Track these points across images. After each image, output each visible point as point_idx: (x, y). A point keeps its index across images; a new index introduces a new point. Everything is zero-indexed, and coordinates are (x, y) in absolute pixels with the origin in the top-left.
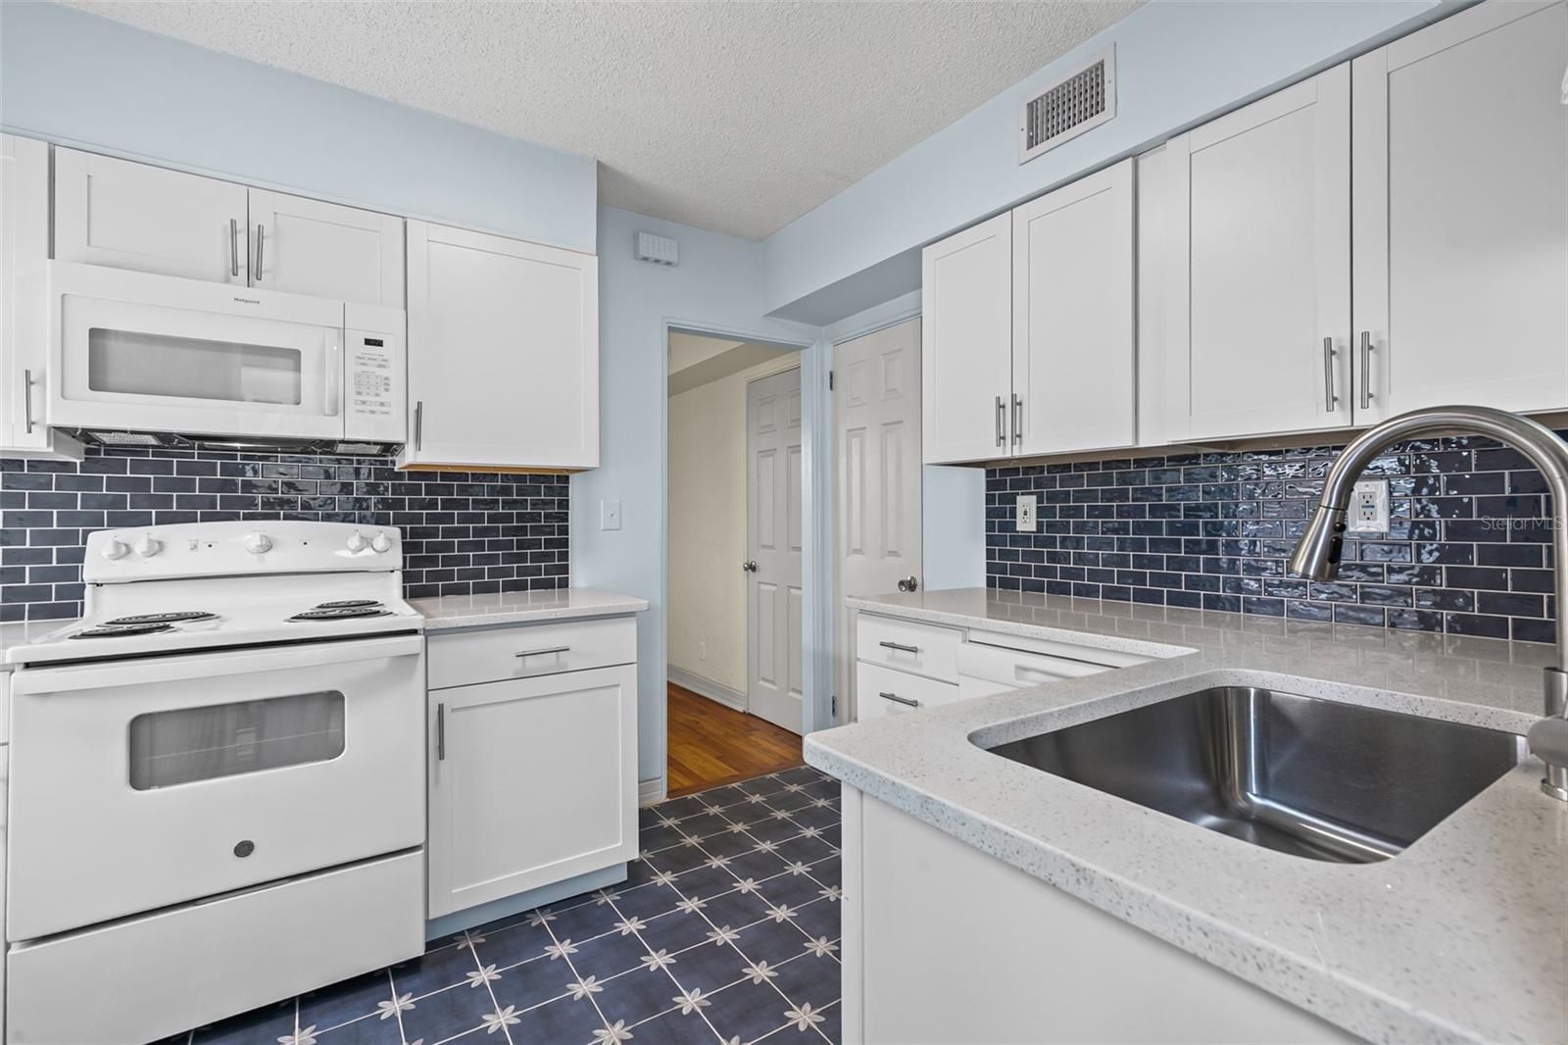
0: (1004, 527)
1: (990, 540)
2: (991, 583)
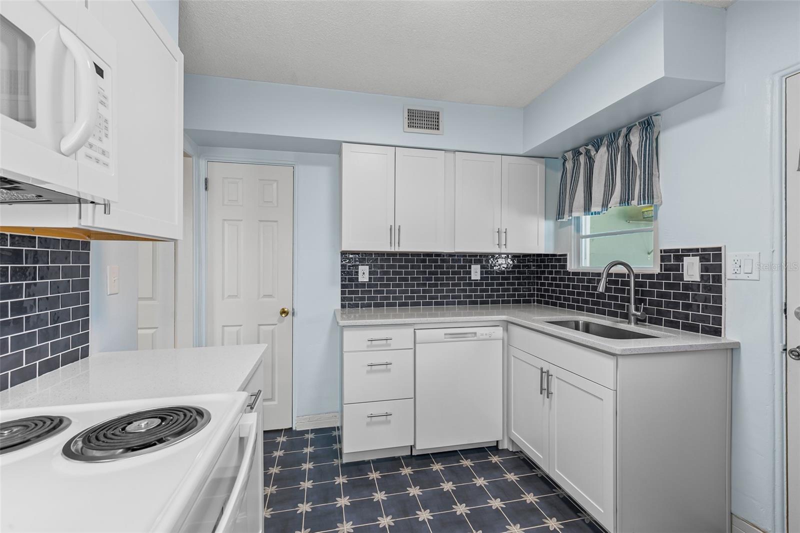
0: (350, 280)
1: (343, 286)
2: (343, 306)
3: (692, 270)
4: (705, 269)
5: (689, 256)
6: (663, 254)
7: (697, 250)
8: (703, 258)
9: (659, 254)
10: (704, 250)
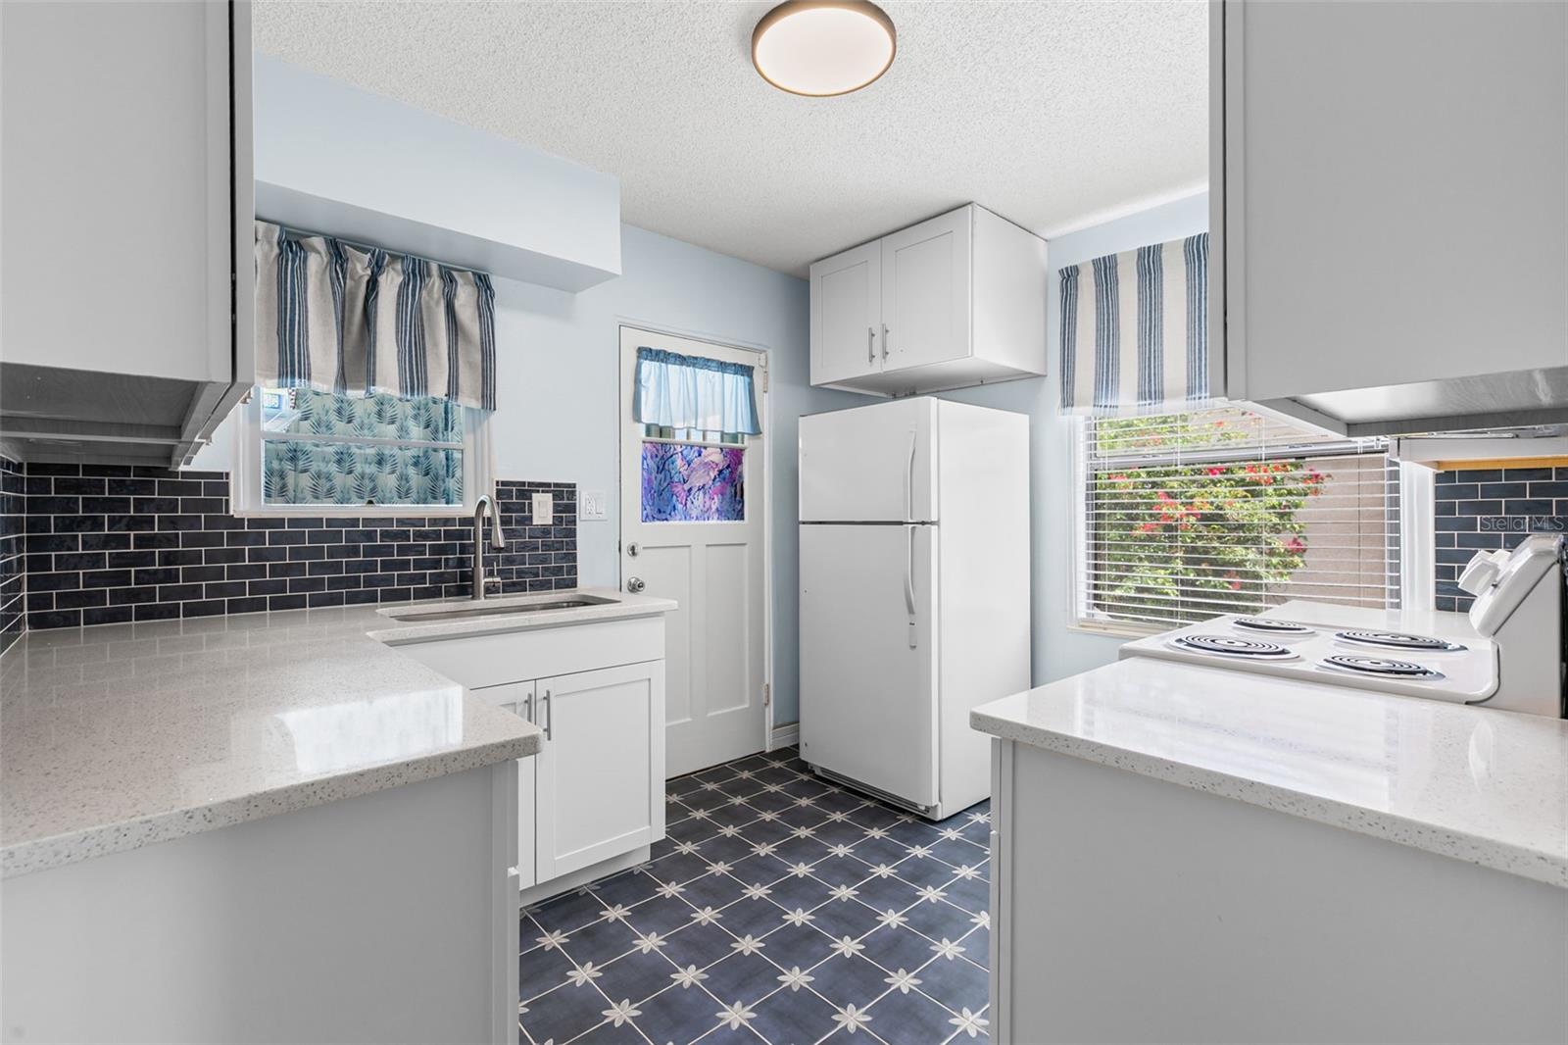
3: (543, 510)
4: (557, 508)
5: (538, 491)
6: (500, 487)
7: (549, 485)
8: (557, 496)
9: (495, 487)
10: (556, 485)
